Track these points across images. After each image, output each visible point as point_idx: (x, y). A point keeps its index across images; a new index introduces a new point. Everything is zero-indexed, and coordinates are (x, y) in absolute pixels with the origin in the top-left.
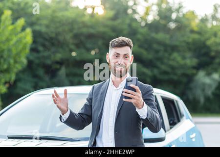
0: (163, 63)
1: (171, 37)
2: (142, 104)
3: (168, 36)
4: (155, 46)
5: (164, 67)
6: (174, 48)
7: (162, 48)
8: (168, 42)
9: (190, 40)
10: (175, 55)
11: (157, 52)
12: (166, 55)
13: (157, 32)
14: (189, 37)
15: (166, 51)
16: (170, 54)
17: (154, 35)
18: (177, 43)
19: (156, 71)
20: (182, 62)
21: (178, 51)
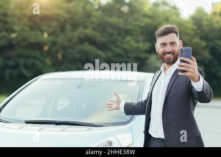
0: (116, 46)
1: (125, 21)
2: (198, 77)
3: (121, 21)
4: (109, 30)
5: (117, 50)
6: (128, 32)
7: (116, 32)
8: (121, 26)
9: (143, 24)
10: (129, 38)
11: (111, 35)
12: (120, 38)
13: (111, 16)
14: (141, 21)
15: (119, 34)
16: (124, 38)
17: (108, 18)
18: (130, 27)
19: (110, 54)
20: (135, 45)
21: (132, 35)
